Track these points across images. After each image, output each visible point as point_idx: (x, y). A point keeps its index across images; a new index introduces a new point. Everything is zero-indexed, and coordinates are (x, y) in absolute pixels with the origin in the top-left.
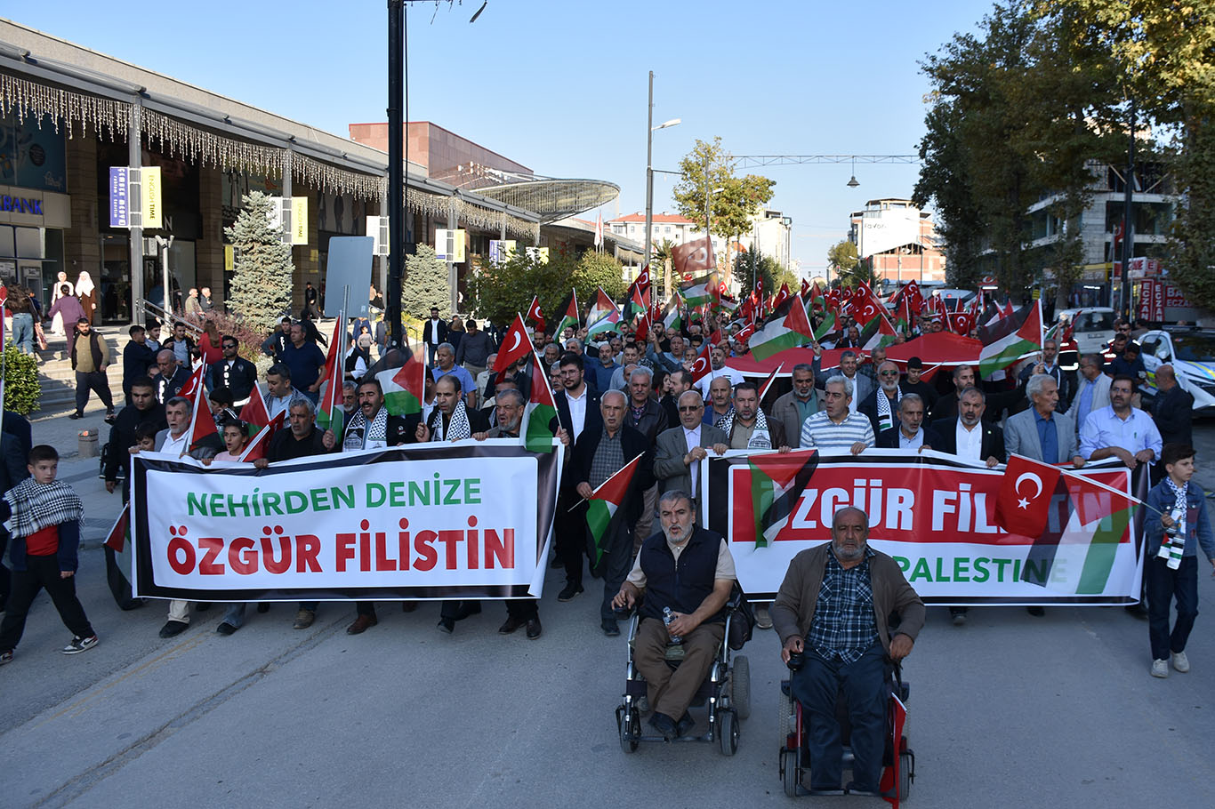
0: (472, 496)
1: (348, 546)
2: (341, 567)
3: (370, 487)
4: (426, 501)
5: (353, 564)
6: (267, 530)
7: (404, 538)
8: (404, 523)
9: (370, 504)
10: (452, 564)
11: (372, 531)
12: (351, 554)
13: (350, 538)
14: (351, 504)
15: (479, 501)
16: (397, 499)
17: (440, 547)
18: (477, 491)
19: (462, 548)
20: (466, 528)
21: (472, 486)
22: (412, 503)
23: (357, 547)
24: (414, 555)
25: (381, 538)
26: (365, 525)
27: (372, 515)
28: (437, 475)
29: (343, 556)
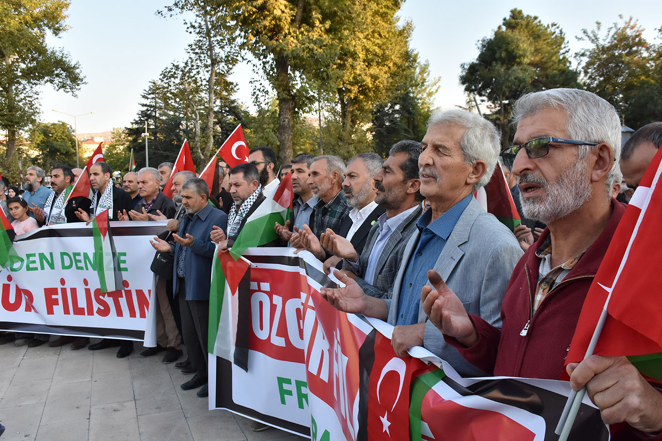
0: (122, 265)
1: (54, 297)
2: (50, 311)
3: (63, 254)
5: (58, 309)
7: (88, 291)
8: (86, 282)
9: (64, 267)
10: (120, 313)
11: (68, 286)
12: (56, 302)
13: (54, 291)
14: (52, 266)
15: (126, 269)
16: (79, 265)
17: (110, 301)
18: (124, 262)
19: (123, 301)
20: (123, 288)
21: (122, 258)
22: (87, 268)
23: (59, 297)
24: (96, 306)
25: (74, 291)
26: (63, 282)
27: (67, 275)
29: (51, 304)
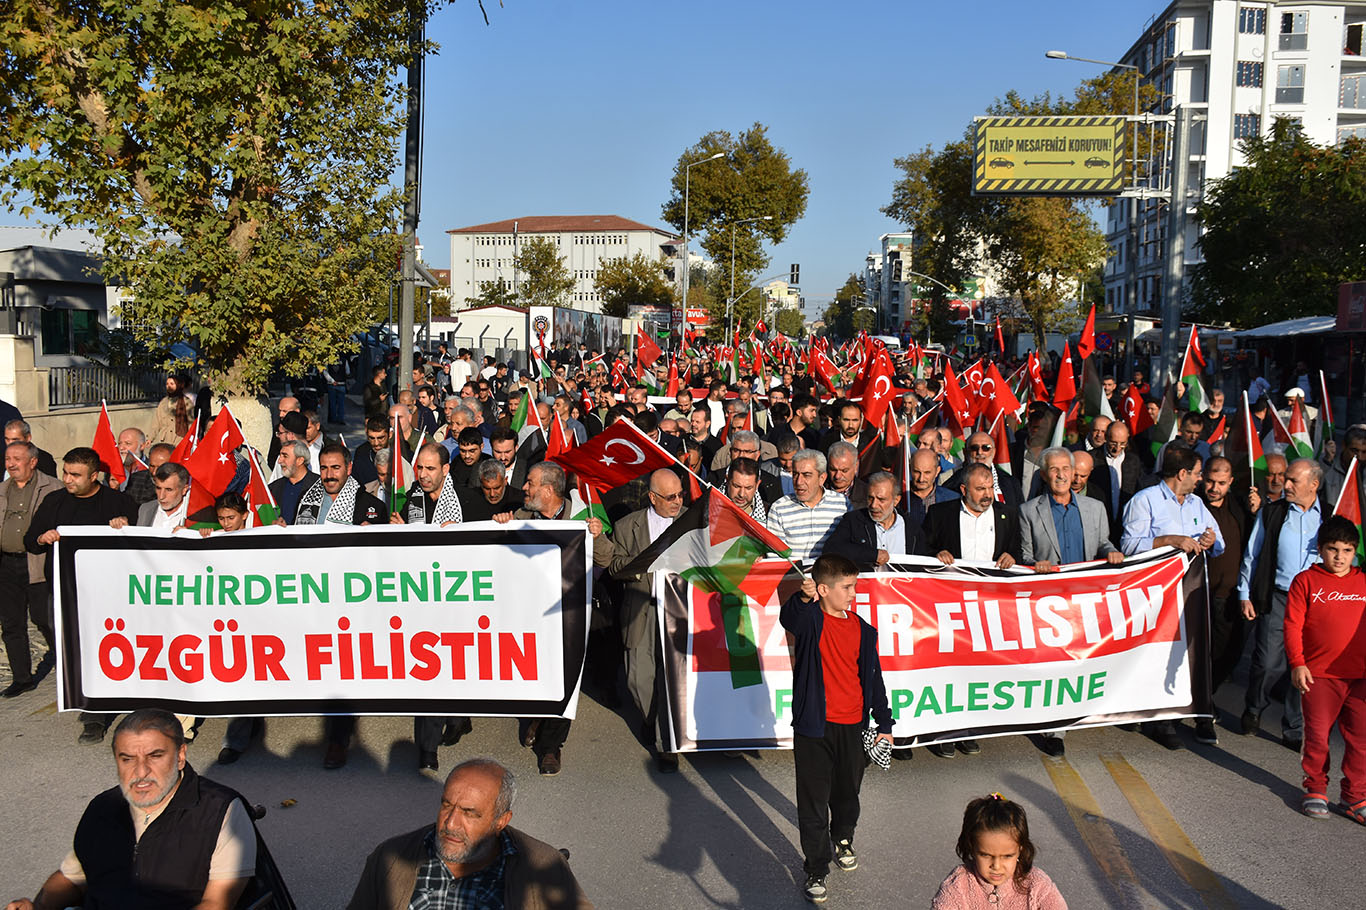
0: (483, 592)
1: (322, 649)
2: (314, 674)
3: (348, 577)
4: (423, 596)
5: (331, 671)
6: (219, 625)
7: (396, 641)
8: (396, 622)
9: (350, 598)
10: (459, 672)
11: (355, 631)
12: (327, 658)
13: (326, 640)
14: (324, 597)
15: (490, 598)
16: (386, 593)
17: (444, 653)
18: (489, 585)
19: (471, 653)
20: (476, 630)
21: (482, 580)
22: (405, 598)
23: (334, 650)
24: (410, 662)
25: (367, 640)
26: (344, 623)
27: (352, 611)
28: (436, 565)
29: (315, 664)
